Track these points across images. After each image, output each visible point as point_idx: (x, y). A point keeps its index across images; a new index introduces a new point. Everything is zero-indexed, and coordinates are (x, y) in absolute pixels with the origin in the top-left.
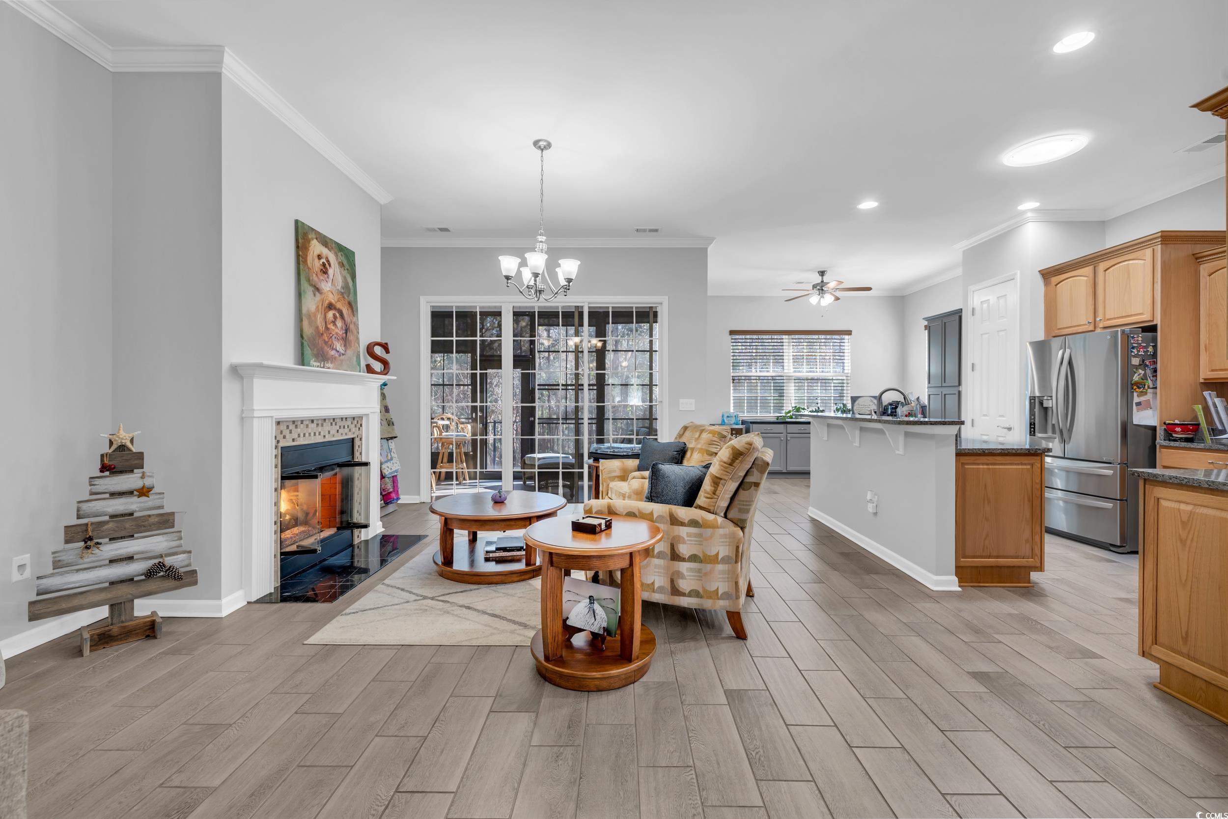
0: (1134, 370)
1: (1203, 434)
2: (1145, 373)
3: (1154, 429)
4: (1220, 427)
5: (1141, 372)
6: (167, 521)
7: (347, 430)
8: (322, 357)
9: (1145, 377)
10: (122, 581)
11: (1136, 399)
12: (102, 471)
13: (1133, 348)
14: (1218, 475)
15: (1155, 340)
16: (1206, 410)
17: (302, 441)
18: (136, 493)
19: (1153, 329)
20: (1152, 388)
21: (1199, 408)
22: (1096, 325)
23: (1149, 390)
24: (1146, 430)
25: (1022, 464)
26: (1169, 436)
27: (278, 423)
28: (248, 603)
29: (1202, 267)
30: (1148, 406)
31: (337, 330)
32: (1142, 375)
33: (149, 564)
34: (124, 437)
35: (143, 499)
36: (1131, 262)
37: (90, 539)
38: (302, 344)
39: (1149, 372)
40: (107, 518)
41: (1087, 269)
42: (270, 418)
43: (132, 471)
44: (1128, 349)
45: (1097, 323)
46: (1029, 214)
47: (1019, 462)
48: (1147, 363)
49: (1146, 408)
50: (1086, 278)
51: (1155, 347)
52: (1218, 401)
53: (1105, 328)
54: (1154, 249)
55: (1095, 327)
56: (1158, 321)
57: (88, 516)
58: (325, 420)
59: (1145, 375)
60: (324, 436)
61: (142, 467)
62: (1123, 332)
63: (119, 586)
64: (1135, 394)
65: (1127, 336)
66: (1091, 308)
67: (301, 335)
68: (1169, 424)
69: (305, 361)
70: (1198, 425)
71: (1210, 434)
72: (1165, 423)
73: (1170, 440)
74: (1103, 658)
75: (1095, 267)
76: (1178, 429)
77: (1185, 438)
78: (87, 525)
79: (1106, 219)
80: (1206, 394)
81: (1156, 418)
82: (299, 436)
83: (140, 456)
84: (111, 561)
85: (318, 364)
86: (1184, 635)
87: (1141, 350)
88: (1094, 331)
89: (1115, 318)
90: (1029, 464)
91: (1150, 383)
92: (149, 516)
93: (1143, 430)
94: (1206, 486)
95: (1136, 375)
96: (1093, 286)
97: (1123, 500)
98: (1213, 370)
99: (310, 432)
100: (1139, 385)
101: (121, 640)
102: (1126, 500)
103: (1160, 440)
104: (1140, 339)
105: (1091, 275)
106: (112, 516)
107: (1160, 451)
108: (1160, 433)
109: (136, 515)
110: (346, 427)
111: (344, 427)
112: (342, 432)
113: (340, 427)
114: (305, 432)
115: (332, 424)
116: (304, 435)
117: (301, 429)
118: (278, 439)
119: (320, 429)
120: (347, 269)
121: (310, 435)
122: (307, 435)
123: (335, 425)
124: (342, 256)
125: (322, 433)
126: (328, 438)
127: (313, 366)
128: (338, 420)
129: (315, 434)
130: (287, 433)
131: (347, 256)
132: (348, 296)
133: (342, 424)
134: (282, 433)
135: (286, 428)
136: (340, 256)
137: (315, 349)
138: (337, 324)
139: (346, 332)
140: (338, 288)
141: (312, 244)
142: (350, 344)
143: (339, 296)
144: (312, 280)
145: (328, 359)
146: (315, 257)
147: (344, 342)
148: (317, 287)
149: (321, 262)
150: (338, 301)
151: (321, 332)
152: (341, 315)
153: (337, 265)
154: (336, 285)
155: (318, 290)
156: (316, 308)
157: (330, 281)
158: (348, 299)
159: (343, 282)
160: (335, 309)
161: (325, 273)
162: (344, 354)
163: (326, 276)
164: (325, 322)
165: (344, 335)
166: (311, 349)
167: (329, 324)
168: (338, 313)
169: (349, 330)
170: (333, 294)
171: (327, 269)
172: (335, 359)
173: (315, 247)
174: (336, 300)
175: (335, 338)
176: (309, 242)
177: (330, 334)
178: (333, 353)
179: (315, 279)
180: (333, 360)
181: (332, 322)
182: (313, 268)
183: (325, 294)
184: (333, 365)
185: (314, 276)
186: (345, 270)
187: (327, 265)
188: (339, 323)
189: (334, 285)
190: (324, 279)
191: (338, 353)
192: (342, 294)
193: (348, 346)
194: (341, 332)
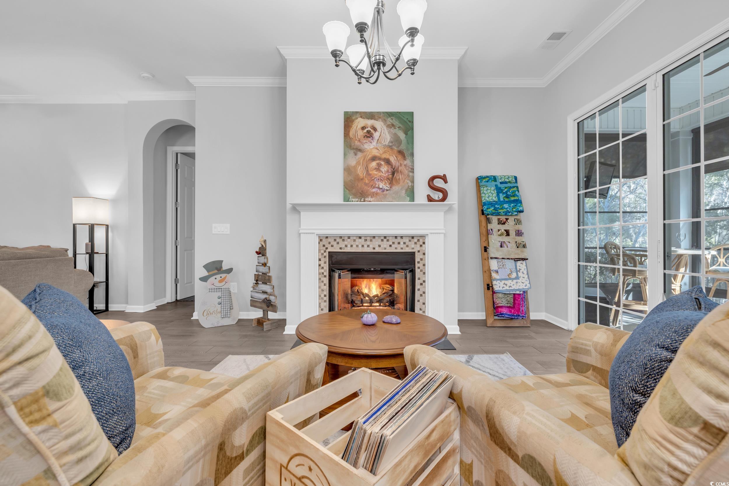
6: (269, 279)
7: (396, 245)
8: (362, 194)
17: (349, 250)
27: (325, 237)
42: (316, 235)
43: (264, 255)
58: (374, 237)
60: (374, 248)
82: (346, 246)
84: (263, 292)
85: (357, 200)
92: (266, 276)
99: (357, 244)
106: (262, 273)
110: (402, 243)
111: (399, 243)
112: (396, 247)
113: (393, 243)
114: (352, 244)
115: (382, 240)
116: (352, 246)
117: (348, 242)
118: (326, 246)
119: (368, 243)
120: (398, 127)
121: (357, 246)
122: (354, 246)
123: (387, 241)
124: (392, 119)
125: (371, 246)
126: (378, 250)
127: (353, 201)
128: (391, 238)
129: (363, 246)
130: (335, 244)
131: (403, 118)
132: (398, 147)
133: (396, 241)
134: (329, 243)
135: (333, 240)
136: (389, 121)
137: (354, 190)
138: (381, 169)
139: (393, 174)
140: (384, 144)
141: (357, 121)
142: (398, 182)
143: (385, 149)
144: (354, 145)
145: (369, 195)
146: (358, 129)
147: (389, 182)
148: (359, 148)
149: (365, 131)
150: (385, 152)
151: (361, 178)
152: (388, 162)
153: (385, 128)
154: (383, 142)
155: (360, 150)
156: (357, 163)
157: (375, 141)
158: (399, 149)
159: (392, 138)
160: (380, 159)
161: (369, 137)
162: (390, 190)
163: (370, 139)
164: (366, 170)
165: (391, 176)
166: (349, 190)
167: (371, 171)
168: (384, 161)
169: (398, 172)
170: (378, 149)
171: (372, 134)
172: (377, 194)
173: (360, 122)
174: (381, 152)
175: (378, 179)
176: (352, 121)
177: (372, 177)
178: (374, 190)
179: (357, 143)
180: (375, 195)
181: (376, 169)
182: (355, 137)
183: (368, 151)
184: (374, 199)
185: (356, 142)
186: (395, 128)
187: (372, 131)
188: (385, 168)
189: (381, 143)
190: (368, 142)
191: (381, 190)
192: (390, 147)
193: (395, 184)
194: (387, 174)
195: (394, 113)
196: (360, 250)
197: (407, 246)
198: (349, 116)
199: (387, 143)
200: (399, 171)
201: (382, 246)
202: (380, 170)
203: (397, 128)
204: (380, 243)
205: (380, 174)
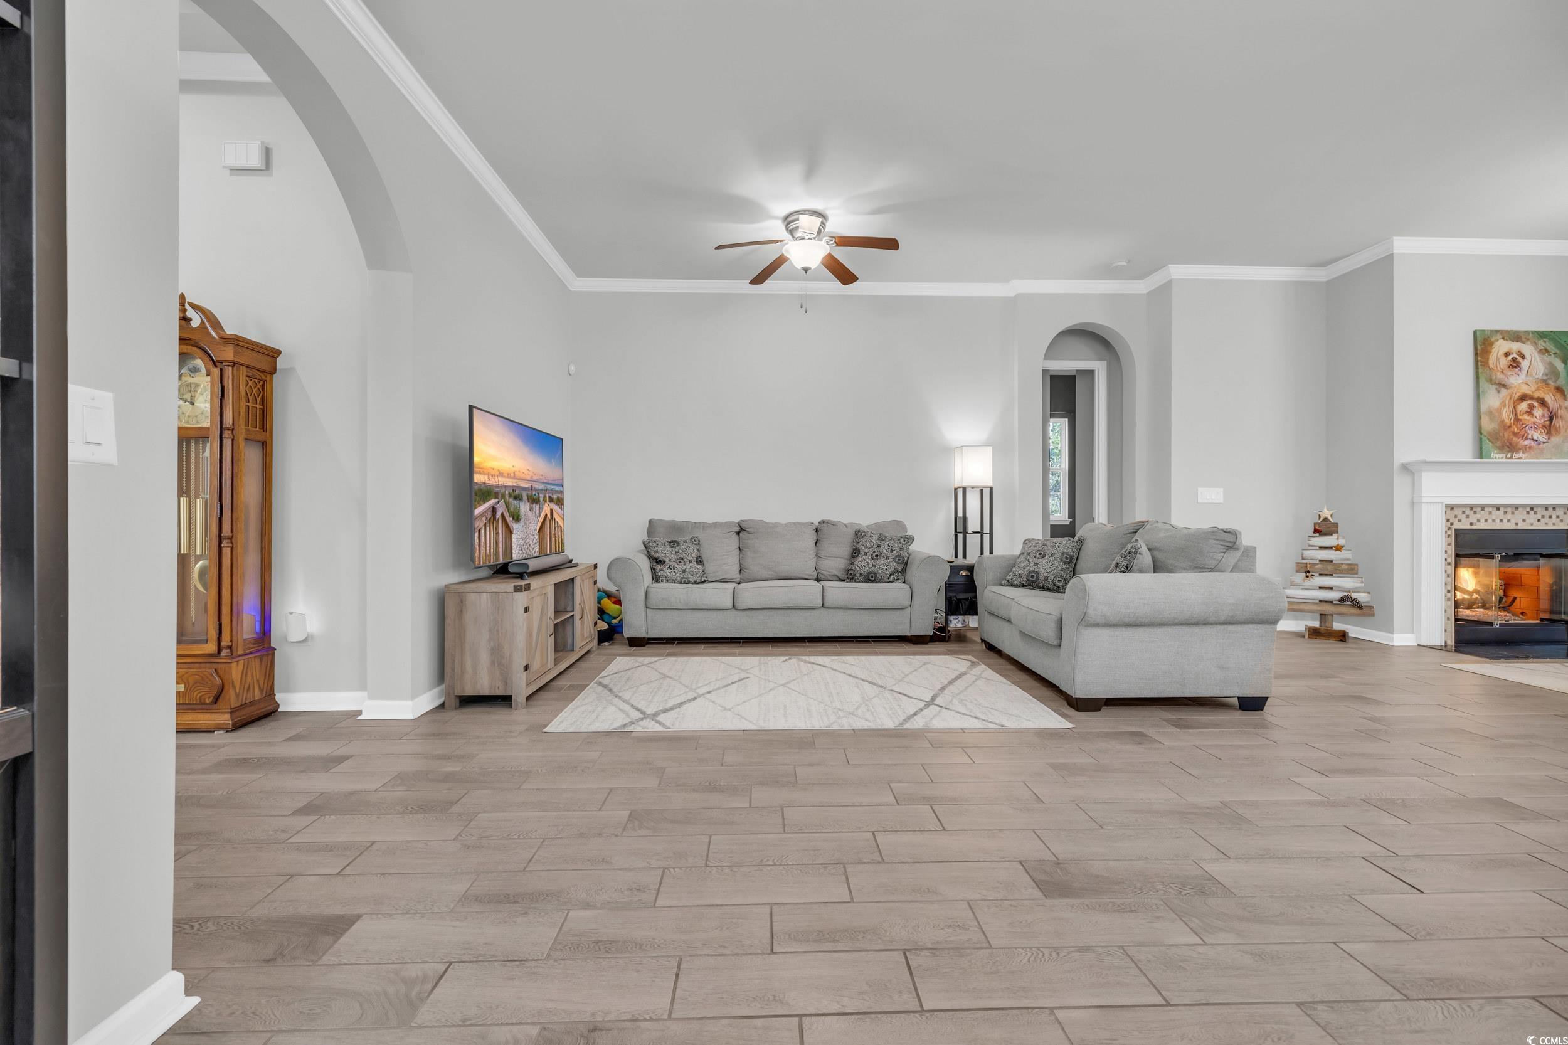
6: (1353, 570)
7: (1546, 520)
8: (1510, 448)
10: (1326, 602)
12: (1314, 533)
17: (1482, 526)
18: (1334, 548)
27: (1452, 507)
28: (1418, 645)
31: (1534, 419)
33: (1342, 594)
34: (1326, 513)
35: (1338, 552)
37: (1308, 572)
38: (1481, 439)
40: (1318, 562)
42: (1440, 504)
43: (1331, 535)
57: (1307, 559)
58: (1517, 508)
60: (1517, 524)
61: (1337, 533)
63: (1325, 604)
67: (1479, 431)
69: (1484, 454)
78: (1307, 563)
82: (1479, 521)
83: (1336, 525)
84: (1320, 588)
92: (1342, 564)
99: (1494, 518)
101: (1324, 636)
106: (1320, 561)
109: (1334, 562)
110: (1554, 517)
111: (1550, 517)
112: (1546, 522)
113: (1543, 516)
114: (1487, 518)
115: (1528, 513)
116: (1486, 521)
117: (1481, 515)
118: (1451, 521)
119: (1509, 516)
120: (1554, 354)
121: (1494, 521)
122: (1490, 521)
123: (1535, 514)
124: (1545, 342)
125: (1513, 521)
126: (1521, 526)
127: (1496, 458)
128: (1539, 509)
129: (1501, 521)
130: (1463, 517)
131: (1559, 340)
132: (1556, 381)
133: (1547, 514)
134: (1456, 517)
135: (1461, 513)
136: (1541, 344)
137: (1498, 442)
138: (1534, 413)
139: (1551, 419)
140: (1537, 377)
141: (1497, 344)
142: (1558, 431)
143: (1539, 384)
144: (1496, 378)
145: (1520, 449)
146: (1500, 356)
147: (1546, 430)
148: (1503, 383)
149: (1510, 358)
150: (1538, 389)
151: (1508, 425)
152: (1543, 403)
153: (1536, 354)
154: (1534, 374)
155: (1504, 386)
156: (1501, 403)
157: (1524, 372)
158: (1557, 385)
159: (1546, 368)
160: (1532, 398)
161: (1516, 367)
162: (1547, 442)
163: (1517, 370)
164: (1514, 414)
165: (1548, 423)
166: (1492, 443)
167: (1520, 415)
168: (1537, 402)
169: (1557, 417)
170: (1528, 385)
171: (1519, 362)
172: (1530, 448)
173: (1501, 346)
174: (1533, 389)
175: (1531, 427)
176: (1492, 344)
177: (1523, 424)
178: (1527, 442)
179: (1500, 376)
180: (1528, 449)
181: (1527, 412)
182: (1497, 367)
183: (1515, 387)
184: (1526, 455)
185: (1499, 374)
186: (1550, 355)
187: (1519, 359)
188: (1539, 412)
189: (1531, 375)
190: (1514, 373)
191: (1536, 442)
192: (1545, 382)
193: (1554, 433)
194: (1542, 421)
195: (1547, 333)
196: (1498, 526)
197: (1562, 521)
198: (1486, 337)
199: (1540, 376)
200: (1559, 416)
201: (1527, 521)
202: (1533, 415)
203: (1552, 355)
204: (1525, 516)
205: (1532, 420)
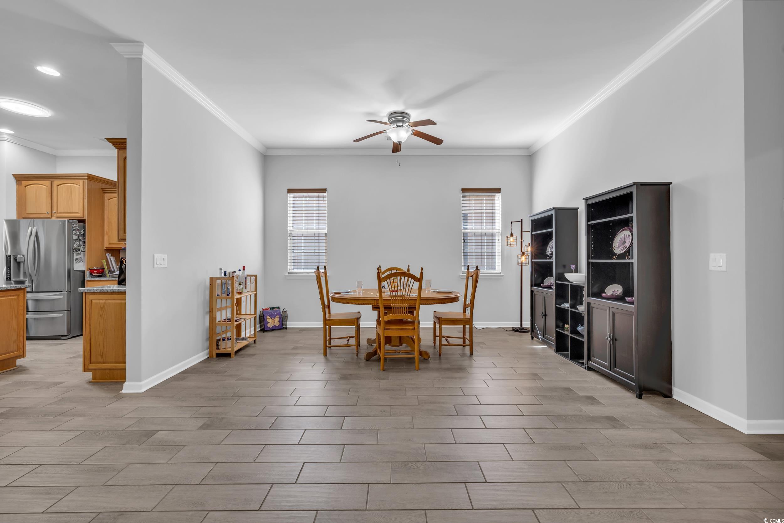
0: (74, 242)
1: (106, 273)
2: (80, 243)
3: (84, 272)
4: (113, 270)
5: (78, 243)
9: (79, 246)
11: (75, 257)
13: (74, 230)
14: (113, 287)
15: (84, 227)
16: (107, 262)
19: (82, 221)
20: (83, 251)
21: (104, 261)
22: (52, 215)
23: (82, 253)
24: (80, 273)
25: (11, 296)
26: (91, 274)
29: (105, 195)
30: (81, 260)
32: (78, 245)
36: (72, 185)
39: (82, 243)
41: (47, 182)
44: (71, 231)
45: (52, 214)
46: (5, 136)
47: (9, 295)
48: (81, 239)
49: (80, 262)
50: (46, 187)
51: (84, 231)
52: (112, 258)
53: (58, 217)
54: (84, 181)
55: (52, 216)
56: (86, 218)
59: (80, 244)
62: (68, 221)
64: (75, 254)
65: (71, 224)
66: (49, 205)
68: (91, 269)
70: (104, 269)
71: (109, 273)
72: (89, 269)
73: (91, 277)
74: (65, 382)
75: (51, 182)
76: (95, 271)
77: (99, 276)
79: (57, 155)
80: (107, 254)
81: (85, 267)
86: (102, 354)
87: (78, 231)
88: (50, 218)
89: (63, 213)
90: (15, 295)
91: (82, 249)
93: (78, 273)
94: (110, 291)
95: (75, 244)
96: (51, 193)
97: (69, 310)
98: (110, 244)
100: (77, 250)
102: (70, 310)
103: (87, 278)
104: (77, 226)
105: (49, 186)
107: (87, 283)
108: (87, 273)
